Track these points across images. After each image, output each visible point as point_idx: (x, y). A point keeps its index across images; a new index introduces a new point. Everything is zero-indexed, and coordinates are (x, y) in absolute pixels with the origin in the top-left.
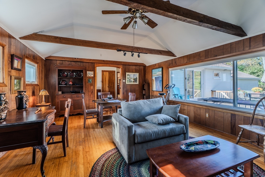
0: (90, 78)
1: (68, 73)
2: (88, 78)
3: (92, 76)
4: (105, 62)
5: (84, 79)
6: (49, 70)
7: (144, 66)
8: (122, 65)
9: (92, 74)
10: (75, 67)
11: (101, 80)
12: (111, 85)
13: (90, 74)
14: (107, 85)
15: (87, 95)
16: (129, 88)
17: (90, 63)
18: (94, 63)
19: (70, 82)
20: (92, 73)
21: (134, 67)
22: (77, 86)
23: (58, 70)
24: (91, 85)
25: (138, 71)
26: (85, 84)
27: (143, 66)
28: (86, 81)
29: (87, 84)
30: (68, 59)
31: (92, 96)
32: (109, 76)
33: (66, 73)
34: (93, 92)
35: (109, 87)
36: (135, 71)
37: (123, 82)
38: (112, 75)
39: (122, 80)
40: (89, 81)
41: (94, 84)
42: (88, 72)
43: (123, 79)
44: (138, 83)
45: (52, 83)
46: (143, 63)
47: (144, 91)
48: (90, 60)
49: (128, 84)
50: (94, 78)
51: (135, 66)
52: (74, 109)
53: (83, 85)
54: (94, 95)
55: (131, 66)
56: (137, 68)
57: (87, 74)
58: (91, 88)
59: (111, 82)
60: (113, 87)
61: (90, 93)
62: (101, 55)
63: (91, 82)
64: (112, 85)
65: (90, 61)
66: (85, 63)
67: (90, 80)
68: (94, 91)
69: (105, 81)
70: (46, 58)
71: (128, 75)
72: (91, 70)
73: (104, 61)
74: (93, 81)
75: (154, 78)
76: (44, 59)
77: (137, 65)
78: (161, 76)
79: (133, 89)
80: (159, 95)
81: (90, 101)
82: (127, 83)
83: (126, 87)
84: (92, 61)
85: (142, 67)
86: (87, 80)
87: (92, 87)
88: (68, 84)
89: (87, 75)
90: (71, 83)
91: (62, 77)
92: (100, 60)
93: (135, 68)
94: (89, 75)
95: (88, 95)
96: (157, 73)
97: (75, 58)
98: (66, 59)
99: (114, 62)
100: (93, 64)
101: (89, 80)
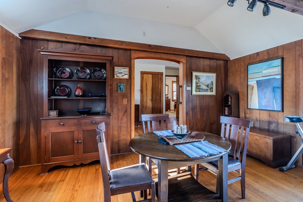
0: (121, 81)
1: (73, 70)
2: (116, 82)
3: (126, 77)
4: (152, 49)
5: (108, 82)
6: (31, 62)
7: (226, 60)
8: (185, 57)
9: (126, 73)
10: (87, 56)
11: (140, 89)
12: (156, 96)
13: (121, 73)
14: (149, 97)
15: (115, 119)
16: (198, 102)
17: (121, 51)
18: (130, 50)
19: (78, 90)
20: (126, 70)
21: (207, 62)
22: (92, 98)
23: (49, 60)
24: (124, 96)
25: (215, 70)
26: (111, 94)
27: (224, 60)
28: (112, 88)
29: (115, 94)
30: (74, 39)
31: (125, 120)
32: (152, 82)
33: (67, 69)
34: (126, 110)
35: (152, 100)
36: (208, 70)
37: (187, 91)
38: (157, 79)
39: (185, 86)
40: (118, 87)
41: (129, 95)
42: (117, 69)
43: (187, 86)
44: (214, 93)
45: (36, 92)
46: (224, 55)
47: (227, 108)
48: (122, 43)
49: (196, 96)
50: (130, 81)
51: (208, 60)
52: (85, 152)
53: (106, 97)
54: (129, 118)
55: (202, 60)
56: (213, 63)
57: (115, 73)
58: (124, 104)
59: (157, 92)
60: (159, 101)
61: (121, 114)
62: (144, 34)
63: (124, 90)
64: (158, 97)
65: (121, 45)
66: (111, 50)
67: (122, 87)
68: (129, 110)
69: (147, 89)
70: (21, 33)
71: (196, 76)
72: (124, 64)
73: (150, 46)
74: (128, 87)
75: (252, 82)
76: (17, 36)
77: (213, 57)
78: (279, 77)
79: (204, 104)
80: (288, 120)
81: (121, 130)
82: (194, 93)
83: (192, 100)
84: (127, 46)
85: (222, 62)
86: (114, 86)
87: (125, 102)
88: (73, 94)
89: (116, 76)
90: (79, 92)
91: (59, 78)
92: (143, 44)
93: (209, 63)
94: (120, 75)
95: (117, 117)
96: (264, 72)
97: (90, 38)
98: (70, 39)
99: (170, 50)
100: (128, 52)
101: (120, 85)
